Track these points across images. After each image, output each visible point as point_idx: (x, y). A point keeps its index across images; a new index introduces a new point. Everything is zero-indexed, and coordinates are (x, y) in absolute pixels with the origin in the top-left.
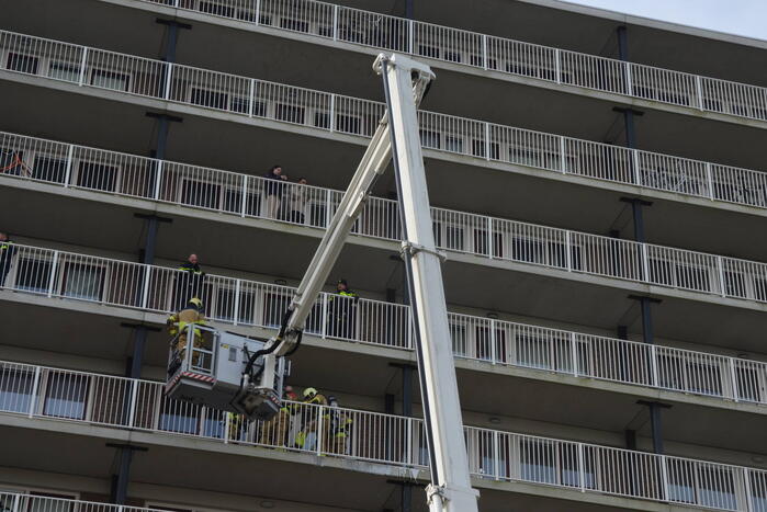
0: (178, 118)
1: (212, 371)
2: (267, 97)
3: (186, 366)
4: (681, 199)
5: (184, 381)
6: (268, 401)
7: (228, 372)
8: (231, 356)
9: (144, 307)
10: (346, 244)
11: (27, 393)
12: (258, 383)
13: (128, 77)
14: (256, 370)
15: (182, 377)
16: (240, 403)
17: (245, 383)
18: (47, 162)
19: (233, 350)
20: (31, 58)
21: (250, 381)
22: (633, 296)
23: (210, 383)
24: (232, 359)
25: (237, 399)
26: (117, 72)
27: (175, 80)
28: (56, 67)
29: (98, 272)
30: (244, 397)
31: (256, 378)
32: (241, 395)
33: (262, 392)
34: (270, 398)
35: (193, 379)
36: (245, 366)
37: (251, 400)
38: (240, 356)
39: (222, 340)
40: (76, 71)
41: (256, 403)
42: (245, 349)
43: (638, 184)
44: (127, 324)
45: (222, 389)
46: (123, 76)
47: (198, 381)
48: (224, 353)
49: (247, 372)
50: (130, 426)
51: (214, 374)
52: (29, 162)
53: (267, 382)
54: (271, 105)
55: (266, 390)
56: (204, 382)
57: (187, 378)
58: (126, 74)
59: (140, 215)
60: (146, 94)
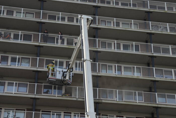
0: (44, 23)
1: (55, 76)
2: (65, 15)
3: (50, 76)
4: (161, 33)
5: (49, 79)
7: (59, 76)
8: (59, 73)
9: (37, 67)
10: (80, 49)
12: (66, 78)
13: (34, 13)
14: (65, 75)
15: (49, 78)
16: (63, 82)
17: (63, 78)
18: (16, 35)
19: (60, 72)
20: (12, 11)
21: (64, 78)
22: (149, 56)
23: (55, 79)
24: (59, 74)
25: (62, 82)
26: (30, 12)
27: (43, 13)
28: (17, 12)
29: (28, 59)
30: (63, 81)
31: (65, 77)
32: (62, 81)
33: (66, 80)
34: (68, 81)
35: (51, 79)
36: (62, 75)
37: (65, 82)
38: (61, 73)
39: (57, 70)
41: (66, 82)
42: (62, 71)
43: (151, 30)
44: (34, 71)
45: (58, 80)
47: (53, 79)
48: (58, 72)
49: (63, 76)
50: (35, 94)
52: (12, 36)
53: (67, 78)
55: (67, 80)
56: (54, 79)
57: (50, 78)
59: (36, 46)
60: (36, 18)
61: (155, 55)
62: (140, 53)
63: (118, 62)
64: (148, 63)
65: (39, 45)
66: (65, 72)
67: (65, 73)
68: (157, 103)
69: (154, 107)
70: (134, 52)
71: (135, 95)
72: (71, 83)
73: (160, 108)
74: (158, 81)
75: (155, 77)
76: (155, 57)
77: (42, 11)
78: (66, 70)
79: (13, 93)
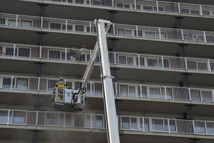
0: (45, 33)
1: (63, 100)
2: (72, 23)
4: (196, 43)
6: (80, 106)
7: (68, 99)
8: (68, 95)
11: (7, 116)
12: (77, 101)
13: (32, 21)
14: (75, 98)
15: (55, 102)
16: (73, 107)
17: (73, 102)
19: (69, 93)
21: (74, 101)
23: (63, 103)
24: (69, 96)
25: (71, 107)
27: (44, 21)
29: (26, 80)
30: (73, 106)
32: (72, 106)
33: (78, 104)
34: (80, 105)
35: (58, 103)
36: (72, 97)
37: (75, 106)
38: (71, 95)
39: (65, 91)
40: (15, 21)
41: (77, 107)
42: (72, 93)
43: (183, 40)
44: (34, 95)
45: (66, 104)
46: (30, 21)
47: (60, 103)
48: (66, 94)
49: (73, 99)
50: (37, 125)
51: (64, 100)
53: (79, 101)
54: (74, 25)
55: (79, 103)
56: (61, 103)
58: (31, 20)
59: (36, 63)
60: (36, 27)
61: (189, 71)
62: (169, 69)
63: (142, 82)
64: (181, 83)
65: (40, 62)
66: (76, 93)
67: (76, 95)
68: (195, 134)
69: (191, 139)
70: (163, 68)
71: (166, 123)
72: (83, 108)
73: (199, 139)
74: (194, 105)
75: (191, 100)
76: (190, 74)
77: (42, 17)
78: (77, 91)
79: (7, 125)
